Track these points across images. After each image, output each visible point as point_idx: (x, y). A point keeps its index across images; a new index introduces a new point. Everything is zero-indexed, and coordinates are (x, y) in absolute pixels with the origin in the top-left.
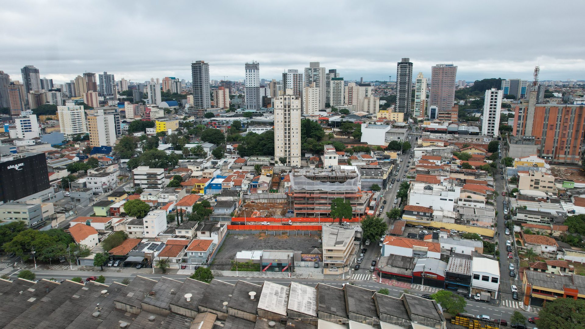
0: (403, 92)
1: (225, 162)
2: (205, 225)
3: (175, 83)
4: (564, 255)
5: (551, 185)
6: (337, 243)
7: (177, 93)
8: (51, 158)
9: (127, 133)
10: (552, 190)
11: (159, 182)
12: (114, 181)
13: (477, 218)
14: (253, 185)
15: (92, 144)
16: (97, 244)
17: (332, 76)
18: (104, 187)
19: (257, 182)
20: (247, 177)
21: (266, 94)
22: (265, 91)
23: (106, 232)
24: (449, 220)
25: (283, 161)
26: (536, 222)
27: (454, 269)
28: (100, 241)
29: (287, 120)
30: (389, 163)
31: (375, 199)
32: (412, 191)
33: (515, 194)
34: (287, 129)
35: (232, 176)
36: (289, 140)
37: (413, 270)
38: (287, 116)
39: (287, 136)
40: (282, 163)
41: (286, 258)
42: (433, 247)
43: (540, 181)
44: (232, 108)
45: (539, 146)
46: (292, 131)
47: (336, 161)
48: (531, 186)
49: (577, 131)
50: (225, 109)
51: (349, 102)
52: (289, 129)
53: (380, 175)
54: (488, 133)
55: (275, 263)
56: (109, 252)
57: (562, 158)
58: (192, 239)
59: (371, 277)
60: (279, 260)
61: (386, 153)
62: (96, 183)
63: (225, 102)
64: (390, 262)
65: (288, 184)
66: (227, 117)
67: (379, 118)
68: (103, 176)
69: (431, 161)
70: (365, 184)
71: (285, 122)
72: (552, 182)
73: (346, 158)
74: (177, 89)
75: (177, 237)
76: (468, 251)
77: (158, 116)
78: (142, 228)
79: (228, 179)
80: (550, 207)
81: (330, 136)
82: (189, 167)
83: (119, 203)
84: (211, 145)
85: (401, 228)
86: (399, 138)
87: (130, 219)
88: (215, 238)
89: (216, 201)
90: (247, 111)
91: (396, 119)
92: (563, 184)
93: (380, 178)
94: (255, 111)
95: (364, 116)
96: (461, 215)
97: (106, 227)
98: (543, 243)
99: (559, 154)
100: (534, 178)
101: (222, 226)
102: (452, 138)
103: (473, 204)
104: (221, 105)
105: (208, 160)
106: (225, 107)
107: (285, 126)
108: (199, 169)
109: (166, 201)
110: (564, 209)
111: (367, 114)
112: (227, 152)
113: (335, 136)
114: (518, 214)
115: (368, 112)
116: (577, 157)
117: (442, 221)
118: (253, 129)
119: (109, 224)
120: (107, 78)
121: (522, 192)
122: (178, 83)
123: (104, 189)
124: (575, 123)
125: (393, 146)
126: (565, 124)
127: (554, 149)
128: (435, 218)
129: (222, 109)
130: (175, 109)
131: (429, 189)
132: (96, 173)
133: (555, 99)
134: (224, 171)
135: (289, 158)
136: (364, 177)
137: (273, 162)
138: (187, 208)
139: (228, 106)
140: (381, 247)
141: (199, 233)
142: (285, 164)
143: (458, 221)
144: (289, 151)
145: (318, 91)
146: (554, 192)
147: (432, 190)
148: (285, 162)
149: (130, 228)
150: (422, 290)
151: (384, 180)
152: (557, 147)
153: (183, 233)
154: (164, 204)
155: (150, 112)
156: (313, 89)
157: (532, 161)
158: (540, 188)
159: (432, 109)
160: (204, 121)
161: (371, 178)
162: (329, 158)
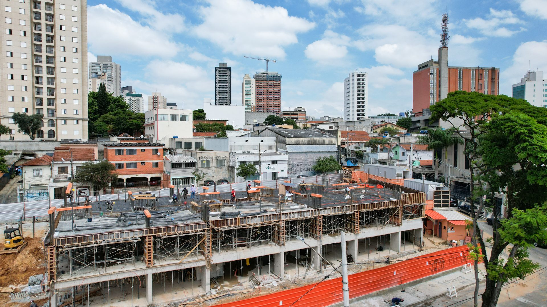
40: (27, 131)
70: (297, 159)
136: (293, 139)
144: (51, 103)
148: (38, 130)
162: (170, 118)
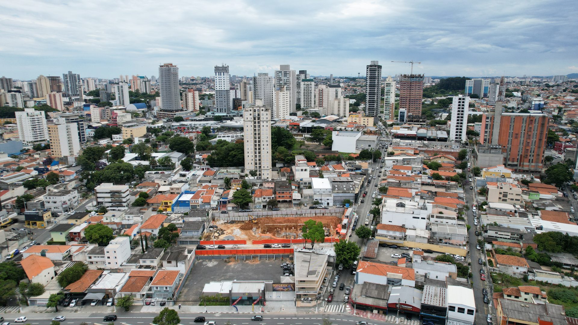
0: (373, 95)
1: (193, 175)
2: (172, 253)
3: (144, 82)
4: (534, 276)
5: (518, 197)
6: (310, 273)
7: (146, 93)
8: (8, 171)
9: (92, 139)
10: (519, 202)
11: (124, 200)
12: (76, 199)
13: (449, 236)
14: (223, 202)
15: (53, 154)
16: (52, 278)
17: (303, 77)
18: (64, 206)
19: (227, 198)
20: (216, 193)
21: (236, 97)
22: (236, 93)
23: (63, 262)
24: (422, 239)
25: (253, 174)
26: (506, 238)
27: (430, 300)
28: (56, 274)
29: (257, 132)
30: (361, 174)
31: (347, 217)
32: (384, 209)
33: (484, 207)
34: (257, 141)
35: (200, 191)
36: (259, 153)
37: (388, 300)
38: (257, 128)
39: (257, 149)
40: (253, 176)
41: (257, 291)
42: (407, 274)
43: (508, 194)
44: (202, 110)
45: (505, 155)
46: (262, 143)
47: (308, 173)
48: (500, 198)
49: (540, 140)
50: (195, 112)
51: (319, 105)
52: (259, 141)
53: (352, 189)
54: (456, 138)
55: (245, 298)
56: (66, 288)
57: (526, 166)
58: (157, 270)
59: (345, 307)
60: (249, 294)
61: (357, 163)
62: (55, 202)
63: (194, 104)
64: (364, 291)
65: (259, 200)
66: (197, 121)
67: (350, 123)
68: (63, 195)
69: (402, 171)
70: (337, 198)
71: (255, 134)
72: (520, 195)
73: (317, 168)
74: (146, 89)
75: (141, 267)
76: (443, 276)
77: (125, 120)
78: (104, 257)
79: (196, 195)
80: (519, 222)
81: (302, 144)
82: (156, 181)
83: (80, 227)
84: (180, 154)
85: (374, 250)
86: (370, 146)
87: (91, 247)
88: (182, 268)
89: (184, 222)
90: (217, 114)
91: (366, 124)
92: (529, 195)
93: (352, 193)
94: (225, 114)
95: (335, 121)
96: (434, 234)
97: (64, 257)
98: (514, 264)
99: (523, 162)
100: (502, 191)
101: (190, 252)
102: (421, 145)
103: (444, 221)
104: (191, 108)
105: (176, 173)
106: (195, 110)
107: (255, 138)
108: (167, 183)
109: (131, 222)
110: (532, 224)
111: (338, 117)
112: (196, 163)
113: (306, 142)
114: (489, 231)
115: (338, 115)
116: (541, 165)
117: (415, 241)
118: (223, 135)
119: (67, 253)
120: (73, 78)
121: (492, 205)
122: (147, 82)
123: (64, 208)
124: (538, 132)
125: (365, 155)
126: (529, 133)
127: (519, 157)
128: (408, 237)
129: (192, 112)
130: (143, 112)
131: (401, 207)
132: (56, 190)
133: (514, 99)
134: (192, 185)
135: (260, 171)
136: (336, 191)
137: (243, 174)
138: (153, 231)
139: (198, 108)
140: (354, 274)
141: (165, 263)
142: (256, 177)
143: (431, 240)
144: (260, 163)
145: (289, 94)
146: (522, 204)
147: (404, 207)
148: (256, 175)
149: (90, 258)
150: (397, 323)
151: (356, 194)
152: (521, 156)
153: (148, 262)
154: (129, 226)
155: (116, 116)
156: (284, 92)
157: (499, 172)
158: (508, 200)
159: (401, 112)
160: (173, 126)
161: (343, 193)
162: (300, 170)
